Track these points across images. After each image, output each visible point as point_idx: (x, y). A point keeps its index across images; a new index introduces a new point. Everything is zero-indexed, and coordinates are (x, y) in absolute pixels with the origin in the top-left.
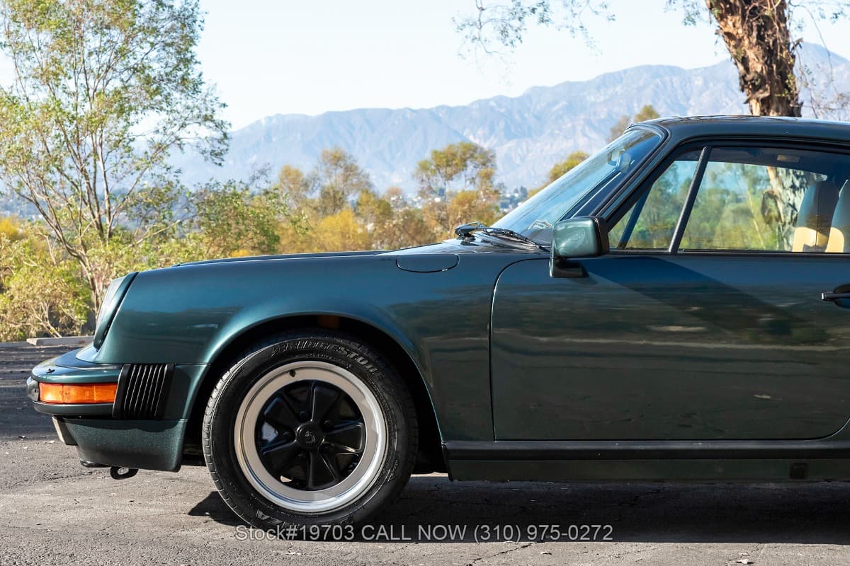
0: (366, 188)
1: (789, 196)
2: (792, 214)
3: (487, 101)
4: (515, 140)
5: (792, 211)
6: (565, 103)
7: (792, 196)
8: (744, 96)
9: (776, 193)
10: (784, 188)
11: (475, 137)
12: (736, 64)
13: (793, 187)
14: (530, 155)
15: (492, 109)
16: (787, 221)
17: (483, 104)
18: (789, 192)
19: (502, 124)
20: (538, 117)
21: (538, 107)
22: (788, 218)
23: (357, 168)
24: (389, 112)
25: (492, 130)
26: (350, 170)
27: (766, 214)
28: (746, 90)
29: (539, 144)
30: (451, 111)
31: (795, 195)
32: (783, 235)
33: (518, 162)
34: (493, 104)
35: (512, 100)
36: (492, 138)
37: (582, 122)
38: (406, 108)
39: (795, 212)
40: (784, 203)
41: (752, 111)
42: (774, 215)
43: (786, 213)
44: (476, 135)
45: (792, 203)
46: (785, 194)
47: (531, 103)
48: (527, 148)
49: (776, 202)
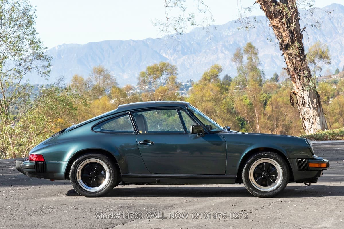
0: (114, 85)
2: (303, 101)
4: (187, 55)
5: (303, 100)
7: (302, 94)
8: (282, 52)
9: (296, 92)
10: (299, 90)
11: (166, 54)
12: (278, 39)
13: (303, 90)
14: (194, 63)
16: (301, 105)
18: (301, 92)
19: (180, 47)
20: (198, 44)
21: (198, 38)
22: (301, 103)
23: (110, 76)
24: (121, 42)
25: (175, 50)
26: (107, 77)
27: (292, 101)
28: (282, 50)
29: (199, 58)
30: (153, 40)
31: (304, 93)
32: (299, 110)
33: (188, 66)
34: (175, 37)
36: (175, 55)
37: (221, 46)
38: (130, 40)
39: (304, 100)
40: (299, 96)
41: (285, 58)
42: (295, 102)
43: (300, 101)
44: (167, 53)
45: (302, 97)
46: (300, 93)
47: (195, 36)
48: (193, 60)
49: (296, 96)
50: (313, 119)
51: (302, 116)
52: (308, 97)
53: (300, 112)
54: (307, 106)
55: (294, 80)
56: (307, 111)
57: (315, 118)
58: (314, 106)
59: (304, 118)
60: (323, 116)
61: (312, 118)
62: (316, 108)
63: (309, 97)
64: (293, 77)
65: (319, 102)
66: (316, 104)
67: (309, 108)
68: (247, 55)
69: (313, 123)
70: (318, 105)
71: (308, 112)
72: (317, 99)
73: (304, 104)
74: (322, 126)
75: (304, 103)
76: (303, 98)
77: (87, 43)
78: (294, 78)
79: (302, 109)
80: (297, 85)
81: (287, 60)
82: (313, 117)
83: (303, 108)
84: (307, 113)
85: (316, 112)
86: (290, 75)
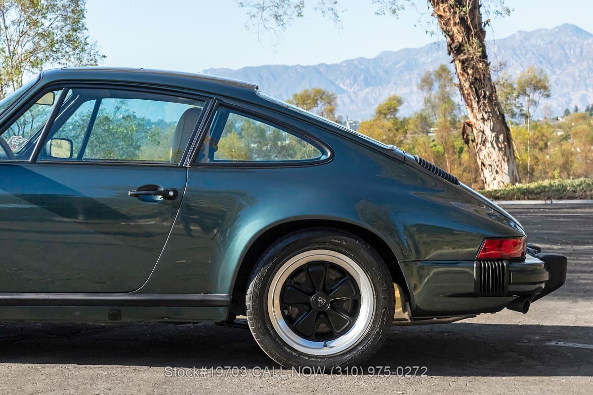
1: (479, 125)
2: (482, 138)
3: (353, 61)
4: (371, 87)
5: (482, 135)
6: (405, 62)
7: (482, 125)
8: (451, 58)
9: (472, 123)
10: (477, 119)
11: (344, 86)
12: (445, 36)
13: (483, 119)
14: (381, 97)
15: (356, 66)
16: (479, 143)
17: (349, 63)
18: (480, 122)
19: (362, 76)
20: (386, 72)
21: (387, 65)
22: (480, 140)
24: (286, 68)
25: (355, 80)
27: (465, 137)
28: (452, 54)
29: (386, 90)
30: (328, 67)
31: (484, 125)
32: (476, 151)
34: (356, 62)
35: (369, 60)
36: (356, 86)
37: (416, 75)
39: (484, 135)
40: (477, 130)
41: (456, 68)
42: (470, 138)
43: (478, 136)
44: (345, 84)
45: (482, 130)
46: (478, 123)
47: (382, 63)
48: (379, 93)
49: (472, 129)
50: (497, 166)
51: (481, 161)
52: (491, 131)
53: (477, 154)
54: (488, 145)
55: (470, 103)
56: (488, 154)
57: (501, 164)
58: (500, 145)
59: (483, 164)
60: (513, 162)
61: (495, 164)
62: (503, 149)
63: (493, 131)
64: (468, 99)
65: (508, 139)
66: (504, 143)
67: (492, 148)
68: (438, 82)
69: (497, 172)
70: (506, 144)
71: (490, 155)
72: (506, 135)
73: (484, 142)
74: (512, 177)
75: (485, 140)
76: (483, 132)
77: (241, 67)
78: (469, 101)
79: (480, 150)
80: (474, 111)
81: (459, 71)
82: (498, 163)
83: (483, 148)
84: (488, 156)
85: (503, 155)
86: (463, 94)
